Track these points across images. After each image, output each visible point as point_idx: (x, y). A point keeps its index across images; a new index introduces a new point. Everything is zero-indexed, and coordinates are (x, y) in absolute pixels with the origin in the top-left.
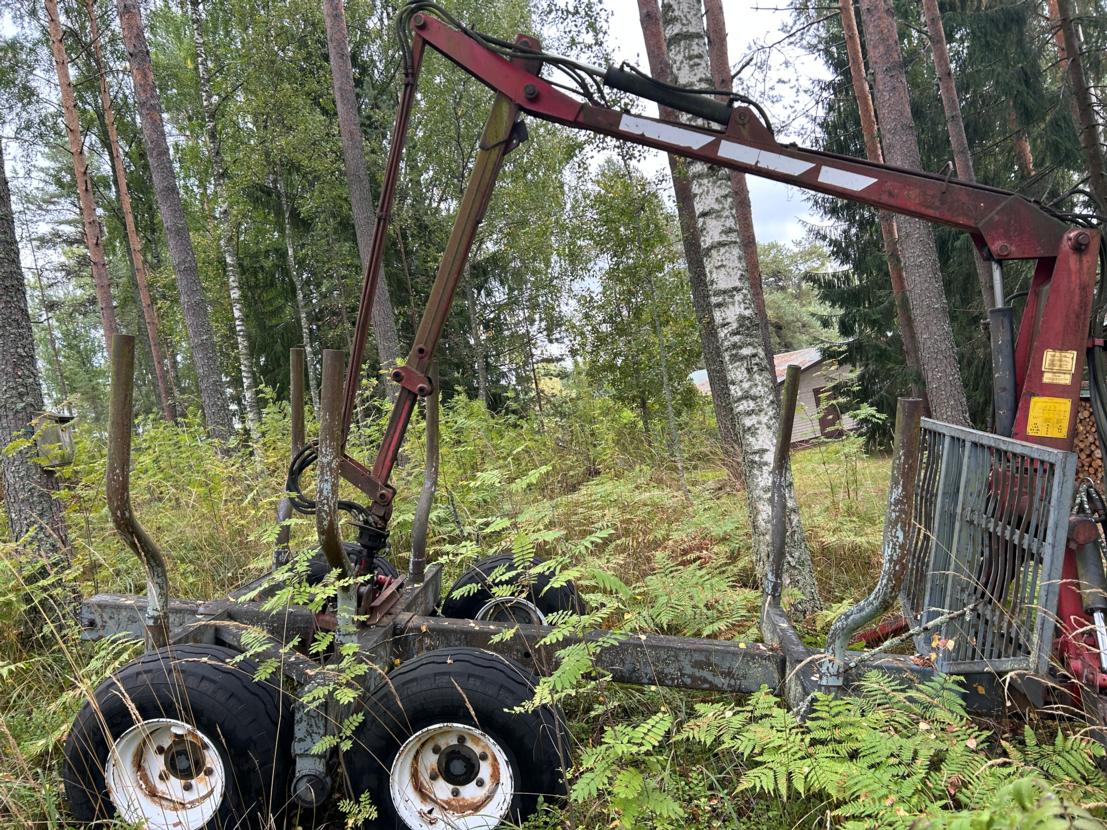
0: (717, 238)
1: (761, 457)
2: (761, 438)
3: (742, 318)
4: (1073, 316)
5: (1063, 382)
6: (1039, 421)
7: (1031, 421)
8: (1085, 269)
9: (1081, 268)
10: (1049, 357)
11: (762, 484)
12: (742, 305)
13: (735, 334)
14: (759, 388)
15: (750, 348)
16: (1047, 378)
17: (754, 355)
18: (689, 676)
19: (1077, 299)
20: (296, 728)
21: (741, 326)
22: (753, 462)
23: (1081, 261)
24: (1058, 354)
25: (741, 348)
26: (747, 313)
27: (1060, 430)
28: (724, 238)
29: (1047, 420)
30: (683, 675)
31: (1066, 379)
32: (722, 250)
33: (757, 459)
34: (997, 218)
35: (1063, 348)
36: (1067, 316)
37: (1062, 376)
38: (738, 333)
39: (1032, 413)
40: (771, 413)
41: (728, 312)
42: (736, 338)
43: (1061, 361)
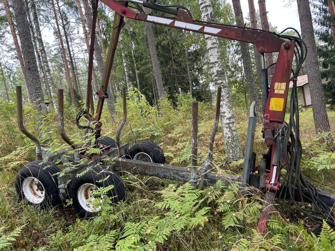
0: (210, 46)
1: (224, 114)
2: (224, 109)
3: (218, 71)
4: (285, 71)
5: (281, 93)
6: (273, 106)
7: (271, 105)
8: (289, 55)
9: (288, 55)
10: (277, 85)
11: (224, 122)
12: (218, 67)
13: (216, 76)
14: (223, 93)
15: (221, 80)
16: (276, 92)
17: (222, 83)
18: (173, 177)
19: (286, 65)
20: (58, 181)
21: (218, 74)
22: (222, 116)
23: (288, 52)
24: (280, 84)
25: (218, 80)
26: (219, 70)
27: (280, 108)
28: (212, 46)
29: (276, 105)
30: (171, 176)
31: (282, 92)
32: (212, 50)
33: (223, 115)
34: (260, 40)
35: (281, 82)
36: (283, 71)
37: (281, 91)
38: (217, 76)
39: (271, 103)
40: (227, 101)
41: (214, 69)
42: (216, 78)
43: (280, 86)
